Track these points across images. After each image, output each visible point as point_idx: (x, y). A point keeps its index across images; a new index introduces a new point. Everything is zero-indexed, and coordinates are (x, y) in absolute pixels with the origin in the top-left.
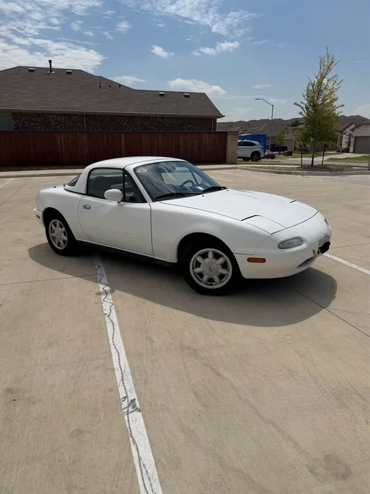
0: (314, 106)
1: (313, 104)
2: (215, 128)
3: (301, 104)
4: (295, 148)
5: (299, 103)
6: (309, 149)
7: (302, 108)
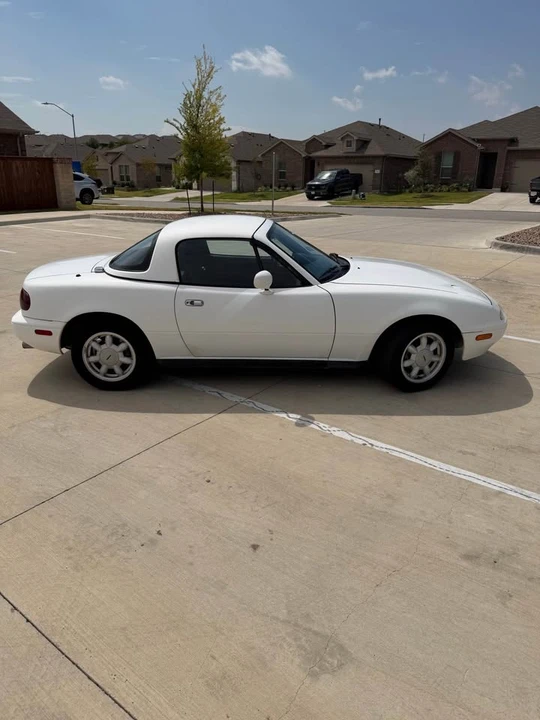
0: (195, 127)
1: (193, 124)
2: (24, 150)
3: (175, 123)
4: (114, 183)
5: (172, 121)
6: (136, 184)
7: (177, 128)
